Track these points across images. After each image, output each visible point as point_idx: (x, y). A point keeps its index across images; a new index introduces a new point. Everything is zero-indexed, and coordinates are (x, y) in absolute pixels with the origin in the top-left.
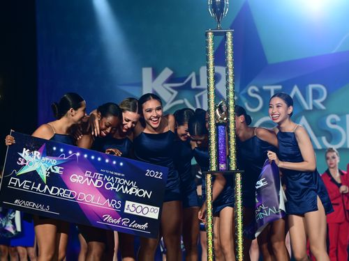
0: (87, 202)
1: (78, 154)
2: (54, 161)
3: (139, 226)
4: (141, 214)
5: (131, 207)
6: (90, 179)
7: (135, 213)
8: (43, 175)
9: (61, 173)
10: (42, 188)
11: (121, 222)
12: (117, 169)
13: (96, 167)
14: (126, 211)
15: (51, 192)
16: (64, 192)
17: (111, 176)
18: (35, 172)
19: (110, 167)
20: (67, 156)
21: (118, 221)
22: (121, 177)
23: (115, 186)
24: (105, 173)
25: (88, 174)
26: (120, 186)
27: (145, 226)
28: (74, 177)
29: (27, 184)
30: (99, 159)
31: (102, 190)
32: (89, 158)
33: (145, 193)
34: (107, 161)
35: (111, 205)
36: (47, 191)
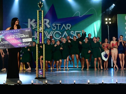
0: (13, 43)
2: (1, 36)
4: (27, 41)
5: (24, 40)
6: (12, 37)
9: (4, 38)
12: (18, 32)
13: (13, 33)
14: (23, 42)
15: (3, 43)
16: (6, 42)
17: (17, 34)
19: (16, 32)
21: (22, 45)
22: (19, 34)
23: (19, 36)
24: (15, 34)
25: (11, 36)
27: (29, 43)
30: (13, 31)
31: (16, 39)
32: (10, 32)
33: (27, 36)
34: (15, 31)
35: (19, 41)
36: (2, 43)
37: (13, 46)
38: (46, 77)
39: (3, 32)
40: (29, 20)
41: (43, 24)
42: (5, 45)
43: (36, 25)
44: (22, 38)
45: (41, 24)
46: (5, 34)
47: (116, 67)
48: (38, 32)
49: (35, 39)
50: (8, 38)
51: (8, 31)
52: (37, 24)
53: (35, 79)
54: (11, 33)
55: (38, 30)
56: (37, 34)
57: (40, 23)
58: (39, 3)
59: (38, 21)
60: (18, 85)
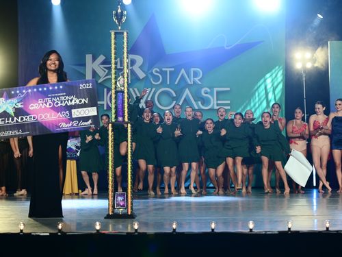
0: (46, 119)
1: (30, 91)
2: (15, 101)
3: (86, 123)
4: (85, 115)
5: (76, 113)
6: (42, 104)
7: (80, 116)
8: (11, 111)
9: (22, 106)
10: (13, 120)
11: (72, 125)
12: (62, 91)
13: (45, 95)
14: (73, 117)
15: (19, 121)
16: (28, 117)
17: (57, 97)
18: (5, 112)
19: (54, 91)
20: (23, 94)
21: (70, 125)
22: (63, 96)
23: (61, 103)
24: (52, 97)
25: (40, 101)
26: (65, 101)
27: (90, 121)
28: (32, 106)
29: (2, 121)
30: (45, 89)
31: (54, 108)
32: (38, 91)
33: (83, 100)
34: (51, 88)
35: (62, 116)
36: (17, 121)
37: (46, 127)
38: (135, 213)
39: (18, 92)
40: (89, 57)
41: (127, 68)
42: (26, 127)
43: (107, 71)
44: (69, 108)
45: (122, 70)
46: (24, 98)
47: (324, 187)
48: (113, 91)
49: (105, 108)
50: (33, 106)
51: (34, 87)
52: (110, 69)
53: (105, 218)
54: (41, 92)
55: (113, 86)
56: (111, 95)
57: (119, 67)
58: (117, 12)
59: (113, 61)
60: (59, 234)
